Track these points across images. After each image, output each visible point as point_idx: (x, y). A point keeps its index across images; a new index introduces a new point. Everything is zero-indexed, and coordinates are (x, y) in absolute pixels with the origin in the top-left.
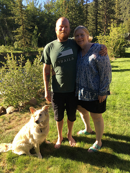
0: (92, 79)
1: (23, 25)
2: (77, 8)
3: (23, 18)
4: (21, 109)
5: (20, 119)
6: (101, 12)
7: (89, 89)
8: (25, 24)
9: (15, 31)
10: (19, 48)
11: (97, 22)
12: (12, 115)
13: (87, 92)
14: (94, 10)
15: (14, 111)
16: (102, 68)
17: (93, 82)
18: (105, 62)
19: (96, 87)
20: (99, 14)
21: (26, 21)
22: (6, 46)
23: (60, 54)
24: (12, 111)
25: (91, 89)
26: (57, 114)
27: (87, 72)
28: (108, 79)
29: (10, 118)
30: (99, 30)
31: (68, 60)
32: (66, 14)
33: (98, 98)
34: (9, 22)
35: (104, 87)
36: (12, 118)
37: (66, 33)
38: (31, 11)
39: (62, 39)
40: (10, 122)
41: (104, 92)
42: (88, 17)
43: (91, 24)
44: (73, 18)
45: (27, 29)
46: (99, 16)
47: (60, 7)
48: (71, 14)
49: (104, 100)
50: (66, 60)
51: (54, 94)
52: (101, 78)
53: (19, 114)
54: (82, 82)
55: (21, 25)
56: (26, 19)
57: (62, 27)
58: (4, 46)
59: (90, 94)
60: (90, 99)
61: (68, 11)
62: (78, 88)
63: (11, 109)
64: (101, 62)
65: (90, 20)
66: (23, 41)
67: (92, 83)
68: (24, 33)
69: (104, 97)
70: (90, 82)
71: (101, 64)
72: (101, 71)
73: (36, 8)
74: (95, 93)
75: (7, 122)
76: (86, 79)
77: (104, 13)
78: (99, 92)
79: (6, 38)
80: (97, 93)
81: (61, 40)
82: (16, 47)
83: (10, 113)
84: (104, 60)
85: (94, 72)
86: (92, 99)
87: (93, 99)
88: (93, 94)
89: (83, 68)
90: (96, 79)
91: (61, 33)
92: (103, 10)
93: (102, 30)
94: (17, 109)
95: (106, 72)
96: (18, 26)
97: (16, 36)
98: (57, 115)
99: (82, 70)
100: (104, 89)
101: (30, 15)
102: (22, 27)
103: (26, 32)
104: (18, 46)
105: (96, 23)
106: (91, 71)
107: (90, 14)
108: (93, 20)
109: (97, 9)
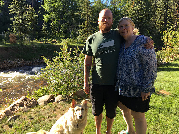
0: (135, 73)
1: (88, 20)
2: (144, 2)
3: (89, 14)
4: (69, 99)
5: (64, 108)
6: (172, 7)
7: (131, 84)
8: (90, 19)
9: (80, 26)
10: (82, 41)
11: (166, 16)
12: (58, 104)
13: (129, 87)
14: (163, 4)
15: (61, 101)
16: (147, 61)
17: (136, 77)
18: (150, 56)
19: (139, 82)
20: (170, 8)
21: (91, 16)
22: (71, 39)
23: (101, 46)
24: (59, 100)
25: (133, 84)
26: (95, 107)
27: (129, 65)
28: (152, 74)
29: (56, 107)
30: (168, 25)
31: (109, 51)
32: (132, 9)
33: (140, 95)
34: (76, 17)
35: (148, 84)
36: (58, 107)
37: (109, 24)
38: (97, 7)
39: (104, 30)
40: (54, 110)
41: (147, 89)
42: (156, 11)
43: (159, 19)
44: (139, 13)
45: (91, 23)
46: (169, 11)
47: (126, 2)
48: (137, 9)
49: (147, 97)
50: (107, 52)
51: (92, 86)
52: (145, 73)
53: (65, 103)
54: (123, 76)
55: (86, 20)
56: (91, 14)
57: (104, 18)
58: (69, 39)
59: (131, 90)
60: (132, 95)
61: (134, 5)
62: (119, 82)
63: (59, 98)
64: (145, 55)
65: (159, 15)
66: (86, 35)
67: (134, 77)
68: (88, 27)
69: (148, 94)
70: (132, 76)
71: (145, 57)
72: (145, 65)
73: (102, 4)
74: (138, 88)
75: (52, 110)
76: (128, 73)
77: (175, 8)
78: (142, 88)
79: (72, 32)
80: (140, 89)
81: (102, 31)
82: (79, 40)
83: (58, 102)
84: (149, 53)
85: (137, 66)
86: (133, 95)
87: (135, 95)
88: (135, 90)
89: (125, 61)
90: (139, 73)
91: (104, 24)
92: (174, 4)
93: (172, 26)
94: (65, 99)
95: (151, 67)
96: (83, 21)
97: (81, 30)
98: (95, 109)
99: (124, 63)
100: (148, 86)
101: (96, 10)
102: (87, 21)
103: (90, 26)
104: (82, 40)
105: (166, 18)
106: (134, 64)
107: (159, 9)
108: (162, 15)
109: (167, 3)
